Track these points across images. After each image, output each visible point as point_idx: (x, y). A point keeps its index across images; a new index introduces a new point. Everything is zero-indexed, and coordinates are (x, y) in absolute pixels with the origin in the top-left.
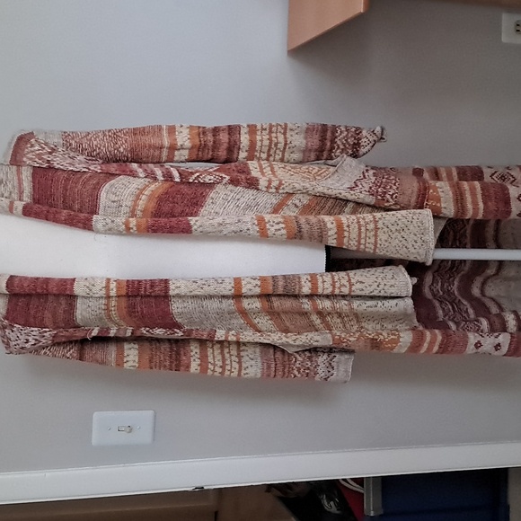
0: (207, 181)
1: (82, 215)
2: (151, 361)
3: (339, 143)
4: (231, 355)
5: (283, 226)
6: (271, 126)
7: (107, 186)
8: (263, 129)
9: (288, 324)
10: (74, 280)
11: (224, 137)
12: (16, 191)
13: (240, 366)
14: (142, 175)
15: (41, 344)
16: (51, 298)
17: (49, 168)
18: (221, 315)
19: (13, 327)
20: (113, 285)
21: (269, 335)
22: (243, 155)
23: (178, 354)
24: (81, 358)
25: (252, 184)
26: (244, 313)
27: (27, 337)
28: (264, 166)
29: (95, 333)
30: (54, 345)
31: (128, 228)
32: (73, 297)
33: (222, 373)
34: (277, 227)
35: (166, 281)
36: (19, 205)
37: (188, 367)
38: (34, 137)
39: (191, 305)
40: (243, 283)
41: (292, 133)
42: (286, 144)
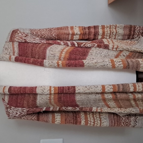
0: (88, 46)
1: (39, 60)
2: (66, 121)
3: (136, 32)
4: (97, 118)
5: (122, 63)
6: (110, 26)
7: (49, 48)
8: (107, 27)
9: (121, 104)
10: (36, 87)
11: (92, 30)
12: (12, 52)
13: (101, 122)
14: (63, 44)
15: (22, 114)
16: (27, 95)
17: (25, 42)
18: (95, 101)
19: (11, 108)
20: (53, 89)
21: (114, 109)
22: (100, 37)
23: (76, 117)
24: (38, 120)
25: (106, 47)
26: (104, 100)
27: (17, 112)
28: (109, 41)
29: (44, 109)
30: (27, 115)
31: (58, 65)
32: (36, 94)
33: (94, 125)
34: (119, 63)
35: (74, 87)
36: (13, 57)
37: (80, 122)
38: (19, 31)
39: (83, 97)
40: (106, 87)
41: (118, 28)
42: (116, 33)
